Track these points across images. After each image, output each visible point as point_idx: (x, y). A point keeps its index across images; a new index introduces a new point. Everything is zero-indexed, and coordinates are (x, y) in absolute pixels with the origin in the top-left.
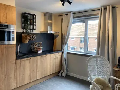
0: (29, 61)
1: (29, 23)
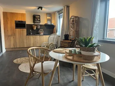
1: (36, 20)
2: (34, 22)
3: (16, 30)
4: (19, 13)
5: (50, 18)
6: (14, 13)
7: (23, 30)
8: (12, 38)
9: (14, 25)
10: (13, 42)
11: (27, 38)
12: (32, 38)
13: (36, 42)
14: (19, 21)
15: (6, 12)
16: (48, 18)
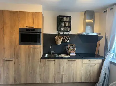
0: (54, 63)
1: (63, 25)
2: (58, 30)
3: (20, 48)
4: (29, 12)
5: (92, 21)
6: (17, 12)
7: (34, 48)
8: (12, 64)
9: (17, 37)
10: (14, 73)
11: (42, 65)
12: (52, 64)
13: (61, 74)
14: (28, 30)
15: (2, 10)
16: (87, 21)
